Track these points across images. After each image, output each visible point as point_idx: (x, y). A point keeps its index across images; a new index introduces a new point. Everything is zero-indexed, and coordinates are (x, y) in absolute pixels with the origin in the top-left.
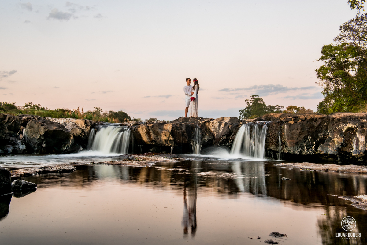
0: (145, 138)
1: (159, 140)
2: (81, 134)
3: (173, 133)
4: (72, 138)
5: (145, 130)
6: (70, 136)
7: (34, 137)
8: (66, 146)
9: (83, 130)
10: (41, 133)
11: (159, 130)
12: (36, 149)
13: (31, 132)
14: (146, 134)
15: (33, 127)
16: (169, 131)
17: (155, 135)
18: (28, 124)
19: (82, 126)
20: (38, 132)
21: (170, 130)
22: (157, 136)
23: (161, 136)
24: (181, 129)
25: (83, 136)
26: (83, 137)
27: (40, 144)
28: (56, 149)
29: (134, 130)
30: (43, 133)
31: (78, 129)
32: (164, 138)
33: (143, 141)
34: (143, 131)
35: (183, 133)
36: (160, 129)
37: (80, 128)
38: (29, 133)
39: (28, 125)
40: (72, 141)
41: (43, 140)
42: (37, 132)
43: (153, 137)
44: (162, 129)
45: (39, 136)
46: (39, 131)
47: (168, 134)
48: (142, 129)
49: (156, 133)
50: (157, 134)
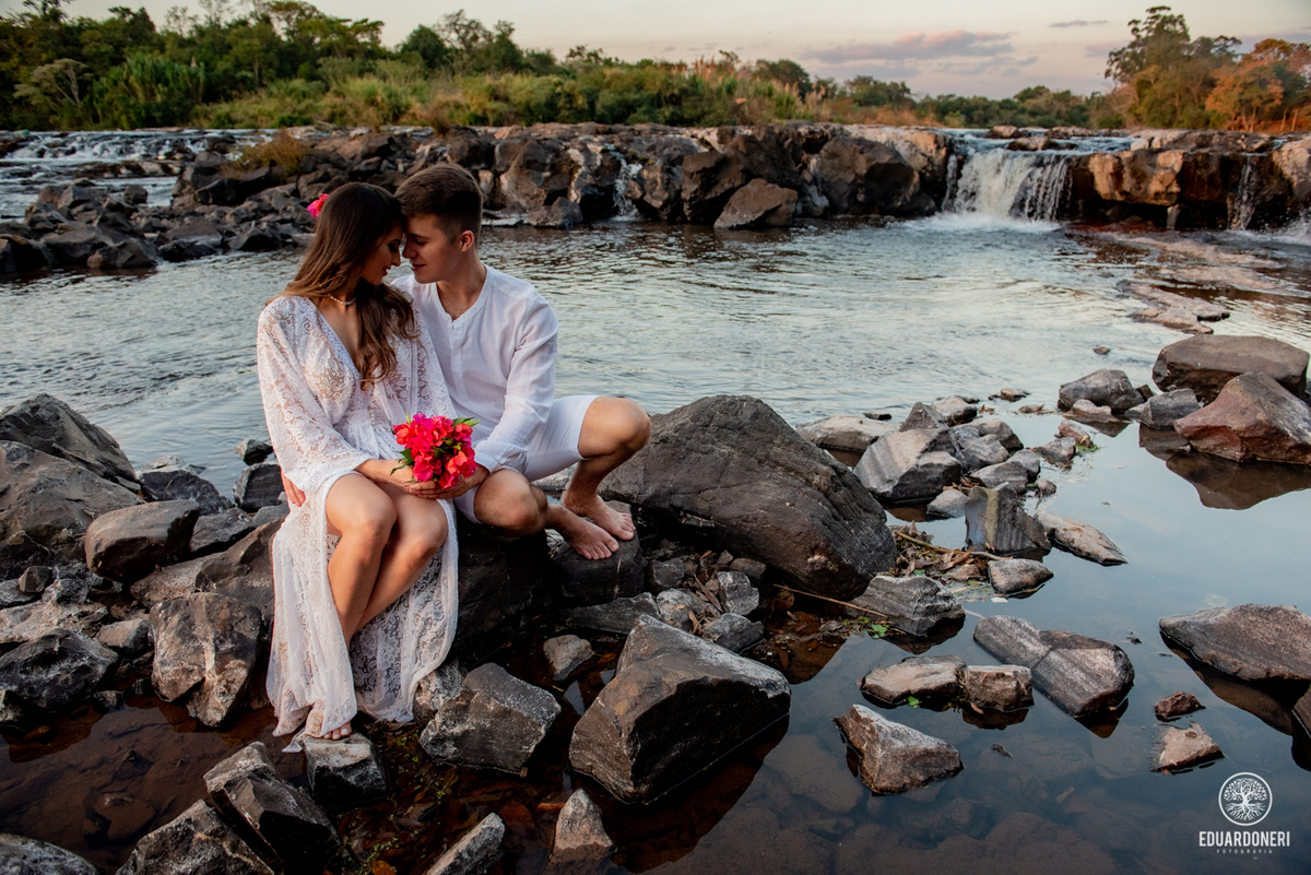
0: (1103, 185)
1: (1142, 191)
2: (924, 168)
3: (1183, 177)
4: (916, 179)
5: (1110, 168)
6: (914, 176)
7: (840, 180)
8: (901, 198)
9: (930, 160)
10: (858, 171)
11: (1148, 169)
12: (845, 205)
13: (833, 168)
14: (1110, 177)
15: (838, 156)
16: (1173, 171)
17: (1134, 181)
18: (825, 147)
19: (926, 148)
20: (851, 168)
21: (1177, 168)
22: (1139, 183)
23: (1149, 183)
24: (1207, 166)
25: (929, 172)
26: (928, 174)
27: (853, 195)
28: (882, 204)
29: (1078, 165)
30: (865, 171)
31: (921, 157)
32: (1155, 186)
33: (1096, 192)
34: (1103, 169)
35: (1212, 176)
36: (1150, 165)
37: (923, 155)
38: (829, 169)
39: (826, 151)
40: (915, 186)
41: (860, 185)
42: (849, 168)
43: (1128, 183)
44: (1154, 165)
45: (850, 178)
46: (853, 164)
47: (1172, 177)
48: (1103, 164)
49: (1139, 175)
50: (1141, 177)
